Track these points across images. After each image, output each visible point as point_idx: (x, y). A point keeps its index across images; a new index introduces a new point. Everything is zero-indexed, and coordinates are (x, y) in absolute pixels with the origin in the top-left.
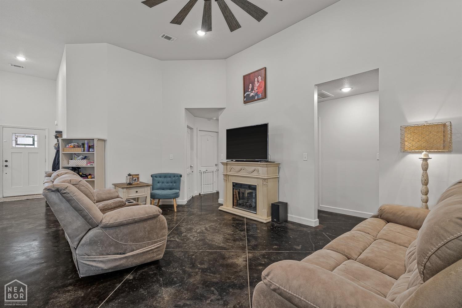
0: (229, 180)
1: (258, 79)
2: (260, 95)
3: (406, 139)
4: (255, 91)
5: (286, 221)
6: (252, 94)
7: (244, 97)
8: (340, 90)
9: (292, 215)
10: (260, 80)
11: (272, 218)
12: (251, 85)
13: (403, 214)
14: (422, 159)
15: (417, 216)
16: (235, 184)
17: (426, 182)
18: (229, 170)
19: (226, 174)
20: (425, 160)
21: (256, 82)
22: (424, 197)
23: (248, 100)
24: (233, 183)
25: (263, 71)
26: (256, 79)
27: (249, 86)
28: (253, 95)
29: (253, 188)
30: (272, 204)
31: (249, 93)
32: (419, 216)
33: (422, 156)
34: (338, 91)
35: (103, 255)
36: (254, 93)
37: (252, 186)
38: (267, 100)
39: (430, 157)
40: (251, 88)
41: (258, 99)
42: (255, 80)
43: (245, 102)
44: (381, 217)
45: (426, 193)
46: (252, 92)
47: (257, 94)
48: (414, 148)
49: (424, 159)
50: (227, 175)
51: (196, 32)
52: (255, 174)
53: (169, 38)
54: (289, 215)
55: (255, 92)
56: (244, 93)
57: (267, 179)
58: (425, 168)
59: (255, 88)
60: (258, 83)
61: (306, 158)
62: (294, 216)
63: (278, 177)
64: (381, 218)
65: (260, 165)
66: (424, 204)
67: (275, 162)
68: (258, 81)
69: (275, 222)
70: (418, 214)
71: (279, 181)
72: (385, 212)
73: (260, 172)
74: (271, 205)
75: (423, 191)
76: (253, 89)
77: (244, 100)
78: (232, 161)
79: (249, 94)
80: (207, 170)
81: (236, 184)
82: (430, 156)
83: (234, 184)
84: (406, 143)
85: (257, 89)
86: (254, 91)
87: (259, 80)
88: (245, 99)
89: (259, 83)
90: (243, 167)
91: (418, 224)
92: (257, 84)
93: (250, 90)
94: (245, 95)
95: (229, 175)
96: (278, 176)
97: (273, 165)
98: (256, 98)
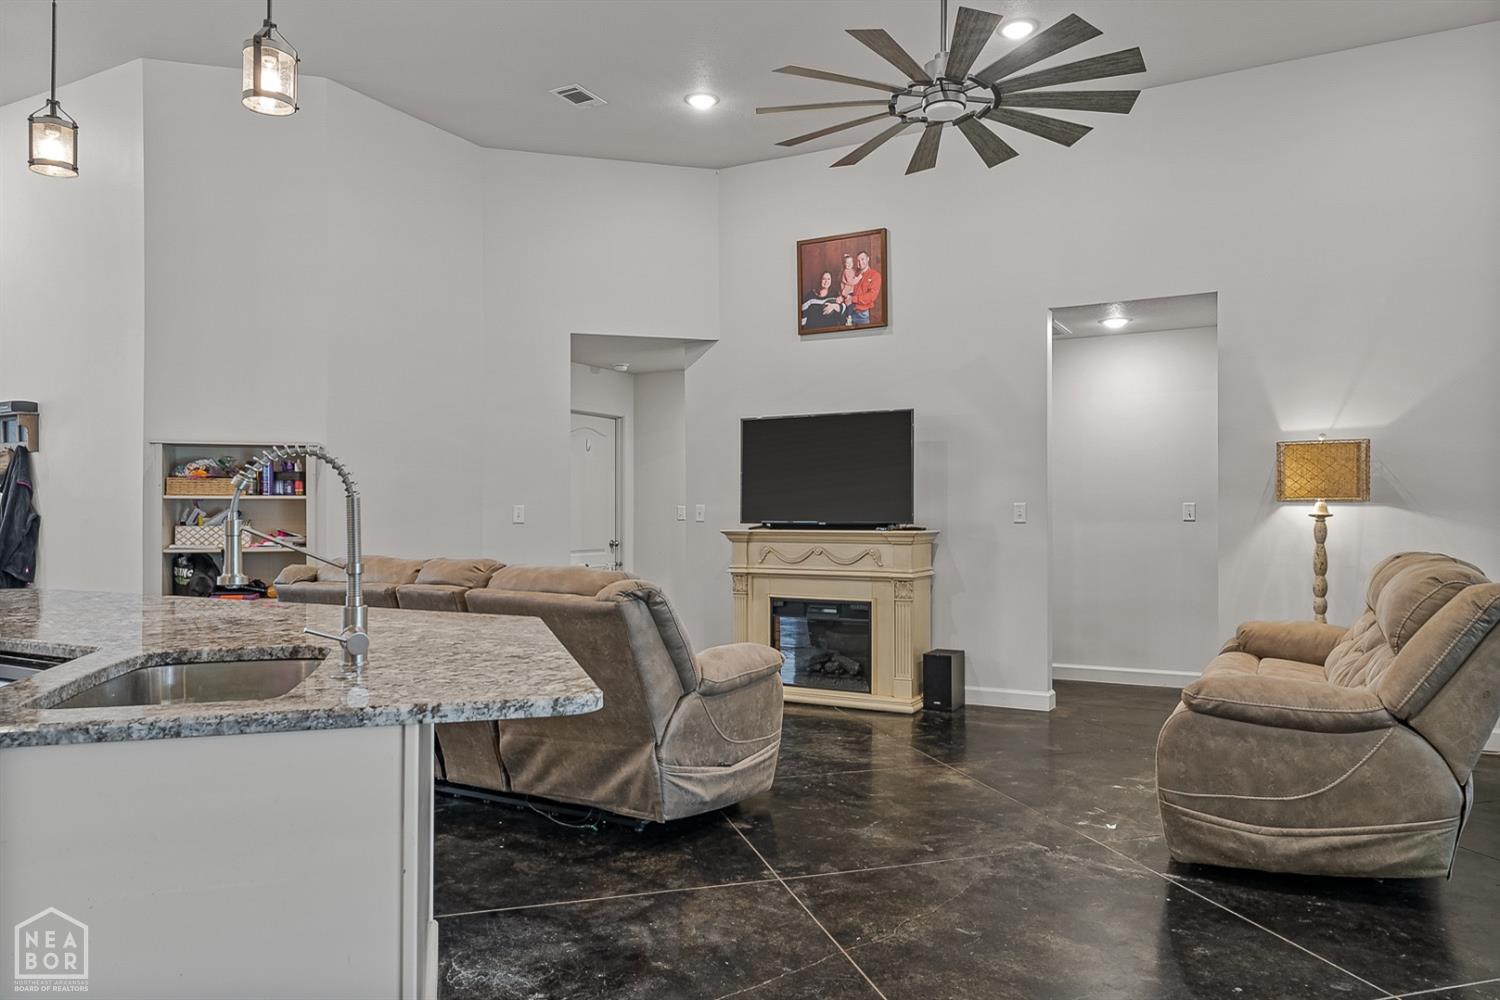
0: (755, 593)
1: (856, 261)
2: (867, 313)
3: (1288, 472)
4: (845, 298)
5: (963, 706)
6: (831, 308)
7: (802, 314)
8: (1100, 322)
9: (979, 686)
10: (865, 267)
11: (925, 700)
12: (827, 276)
13: (1289, 636)
14: (1314, 516)
15: (1316, 638)
16: (780, 604)
17: (1322, 569)
18: (755, 557)
19: (745, 571)
20: (1321, 518)
21: (849, 272)
22: (1319, 600)
23: (814, 323)
24: (773, 600)
25: (876, 241)
26: (849, 261)
27: (821, 278)
28: (838, 310)
29: (855, 611)
30: (925, 656)
31: (821, 302)
32: (1319, 637)
33: (1315, 509)
34: (1094, 324)
35: (697, 765)
36: (840, 305)
37: (852, 607)
38: (891, 333)
39: (1331, 513)
40: (827, 286)
41: (857, 327)
42: (844, 262)
43: (803, 331)
44: (1244, 647)
45: (1322, 592)
46: (835, 302)
47: (852, 310)
48: (1304, 492)
49: (1319, 516)
50: (748, 574)
51: (685, 100)
52: (866, 568)
53: (578, 97)
54: (966, 688)
55: (844, 302)
56: (802, 301)
57: (912, 580)
58: (1321, 536)
59: (847, 290)
60: (857, 276)
61: (1024, 515)
62: (982, 689)
63: (931, 577)
64: (1244, 652)
65: (890, 539)
66: (1320, 616)
67: (924, 529)
68: (858, 270)
69: (937, 708)
70: (1318, 634)
71: (932, 587)
72: (1252, 636)
73: (887, 560)
74: (922, 660)
75: (1317, 588)
76: (835, 291)
77: (800, 322)
78: (764, 526)
79: (822, 307)
80: (587, 566)
81: (786, 602)
82: (1331, 509)
83: (775, 604)
84: (1289, 482)
85: (851, 294)
86: (840, 300)
87: (863, 267)
88: (804, 321)
89: (860, 276)
90: (819, 547)
91: (1319, 653)
92: (852, 280)
93: (824, 293)
94: (806, 306)
95: (754, 575)
96: (932, 573)
97: (924, 538)
98: (850, 320)
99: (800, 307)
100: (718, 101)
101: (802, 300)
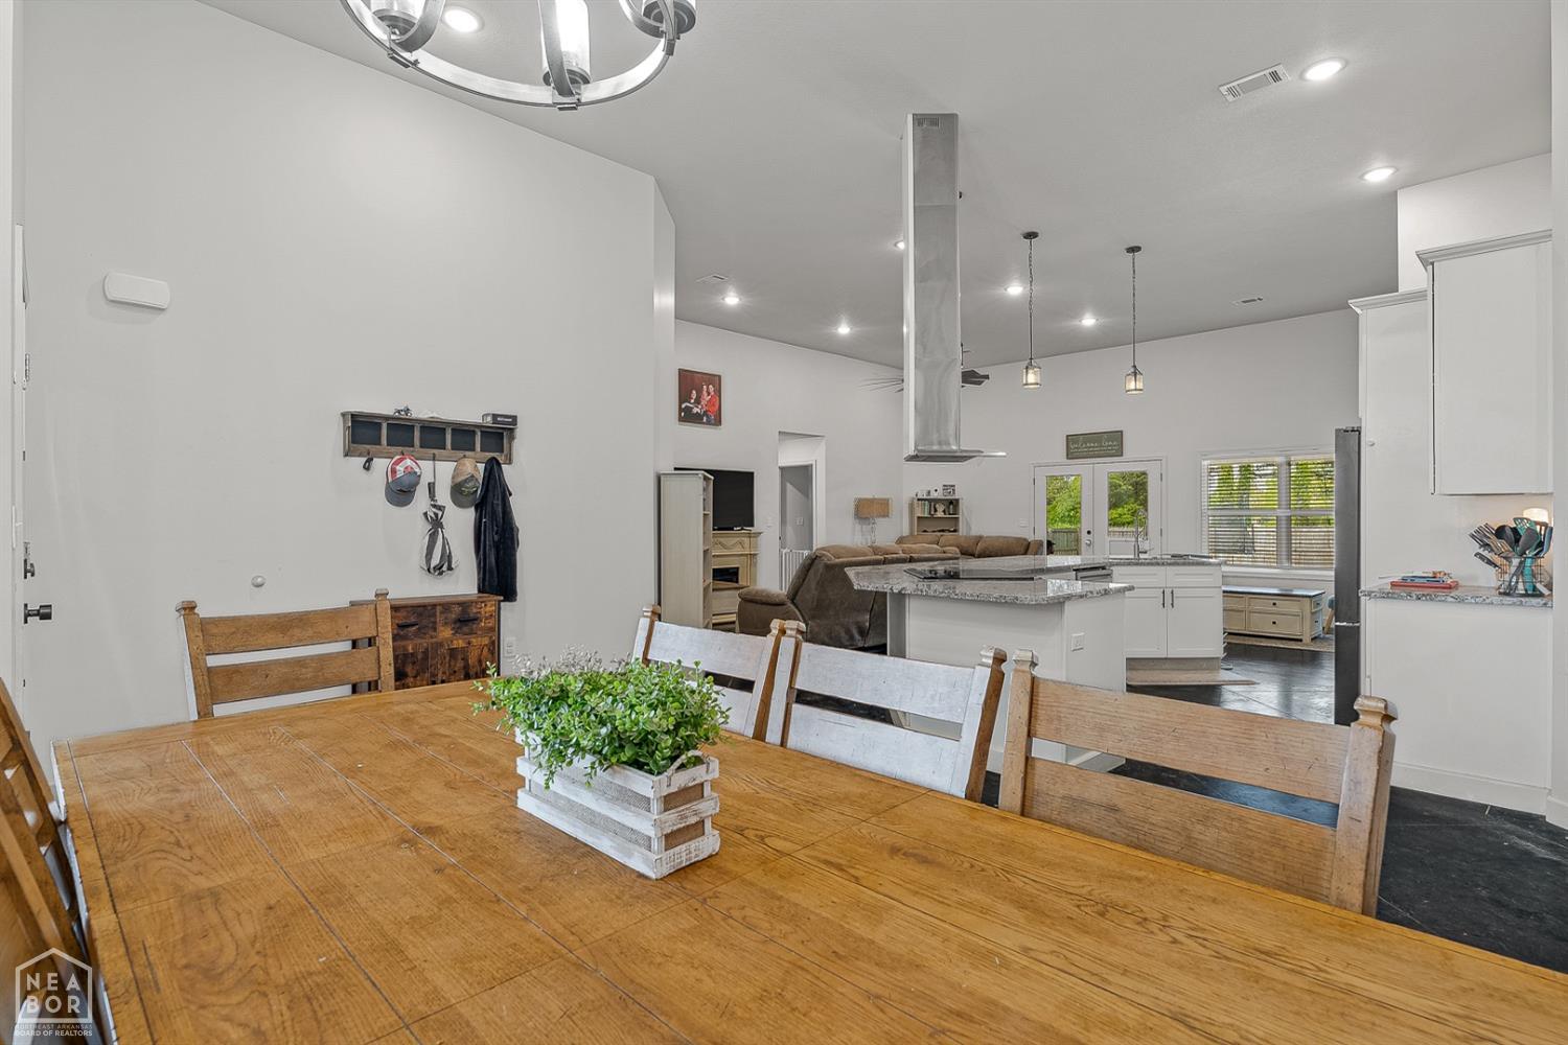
1: (708, 388)
2: (712, 417)
4: (702, 406)
6: (695, 410)
7: (681, 410)
10: (711, 393)
12: (694, 392)
21: (705, 393)
23: (687, 416)
26: (704, 387)
27: (691, 392)
28: (699, 412)
31: (691, 406)
36: (700, 410)
38: (723, 430)
40: (694, 398)
41: (707, 423)
42: (702, 387)
43: (681, 419)
46: (698, 407)
47: (705, 414)
52: (738, 550)
55: (702, 408)
59: (703, 403)
68: (709, 394)
73: (746, 545)
77: (679, 414)
79: (691, 408)
85: (705, 405)
86: (700, 407)
88: (682, 414)
89: (709, 397)
92: (706, 397)
93: (692, 401)
94: (683, 406)
98: (705, 419)
99: (680, 406)
100: (740, 299)
101: (681, 402)
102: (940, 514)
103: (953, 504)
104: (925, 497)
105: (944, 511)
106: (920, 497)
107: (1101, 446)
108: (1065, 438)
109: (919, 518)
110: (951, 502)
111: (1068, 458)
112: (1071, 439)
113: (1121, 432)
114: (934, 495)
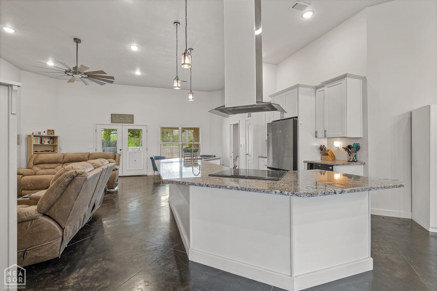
102: (46, 143)
103: (54, 139)
104: (37, 135)
105: (48, 142)
106: (35, 134)
107: (125, 119)
108: (111, 115)
109: (34, 145)
110: (51, 138)
111: (112, 123)
112: (113, 116)
113: (133, 115)
114: (43, 134)
